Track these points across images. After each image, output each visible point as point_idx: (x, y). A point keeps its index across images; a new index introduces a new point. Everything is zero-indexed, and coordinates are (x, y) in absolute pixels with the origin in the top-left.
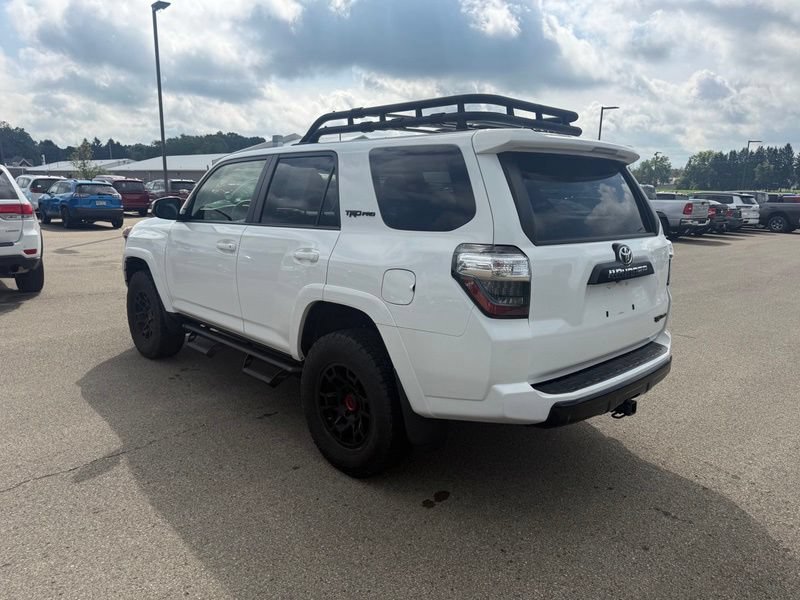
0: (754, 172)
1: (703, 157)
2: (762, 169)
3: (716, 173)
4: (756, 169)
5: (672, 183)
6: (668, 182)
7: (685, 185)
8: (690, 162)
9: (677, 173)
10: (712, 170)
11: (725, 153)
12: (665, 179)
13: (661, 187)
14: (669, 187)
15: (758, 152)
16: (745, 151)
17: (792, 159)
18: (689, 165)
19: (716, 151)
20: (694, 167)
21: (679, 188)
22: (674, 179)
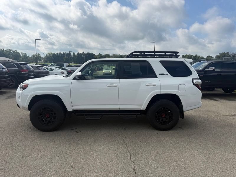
0: (63, 59)
1: (50, 54)
2: (65, 58)
3: (54, 59)
4: (64, 58)
5: (42, 61)
6: (41, 61)
7: (46, 62)
8: (46, 55)
9: (43, 58)
10: (53, 58)
11: (55, 53)
12: (40, 60)
13: (39, 62)
14: (42, 62)
15: (63, 54)
16: (60, 53)
17: (71, 56)
18: (46, 56)
19: (53, 53)
20: (48, 57)
21: (44, 63)
22: (43, 60)
